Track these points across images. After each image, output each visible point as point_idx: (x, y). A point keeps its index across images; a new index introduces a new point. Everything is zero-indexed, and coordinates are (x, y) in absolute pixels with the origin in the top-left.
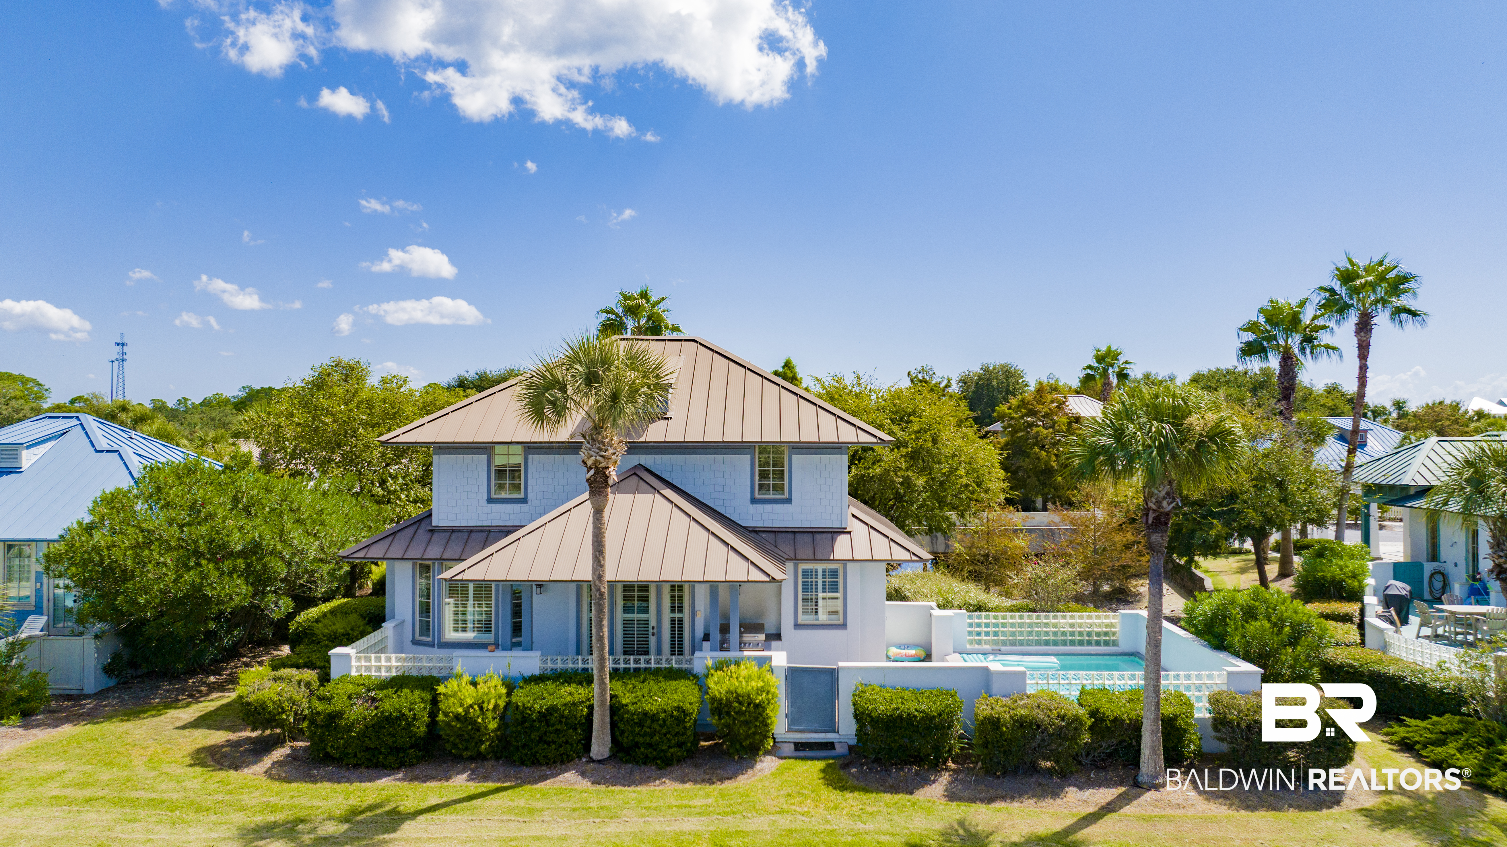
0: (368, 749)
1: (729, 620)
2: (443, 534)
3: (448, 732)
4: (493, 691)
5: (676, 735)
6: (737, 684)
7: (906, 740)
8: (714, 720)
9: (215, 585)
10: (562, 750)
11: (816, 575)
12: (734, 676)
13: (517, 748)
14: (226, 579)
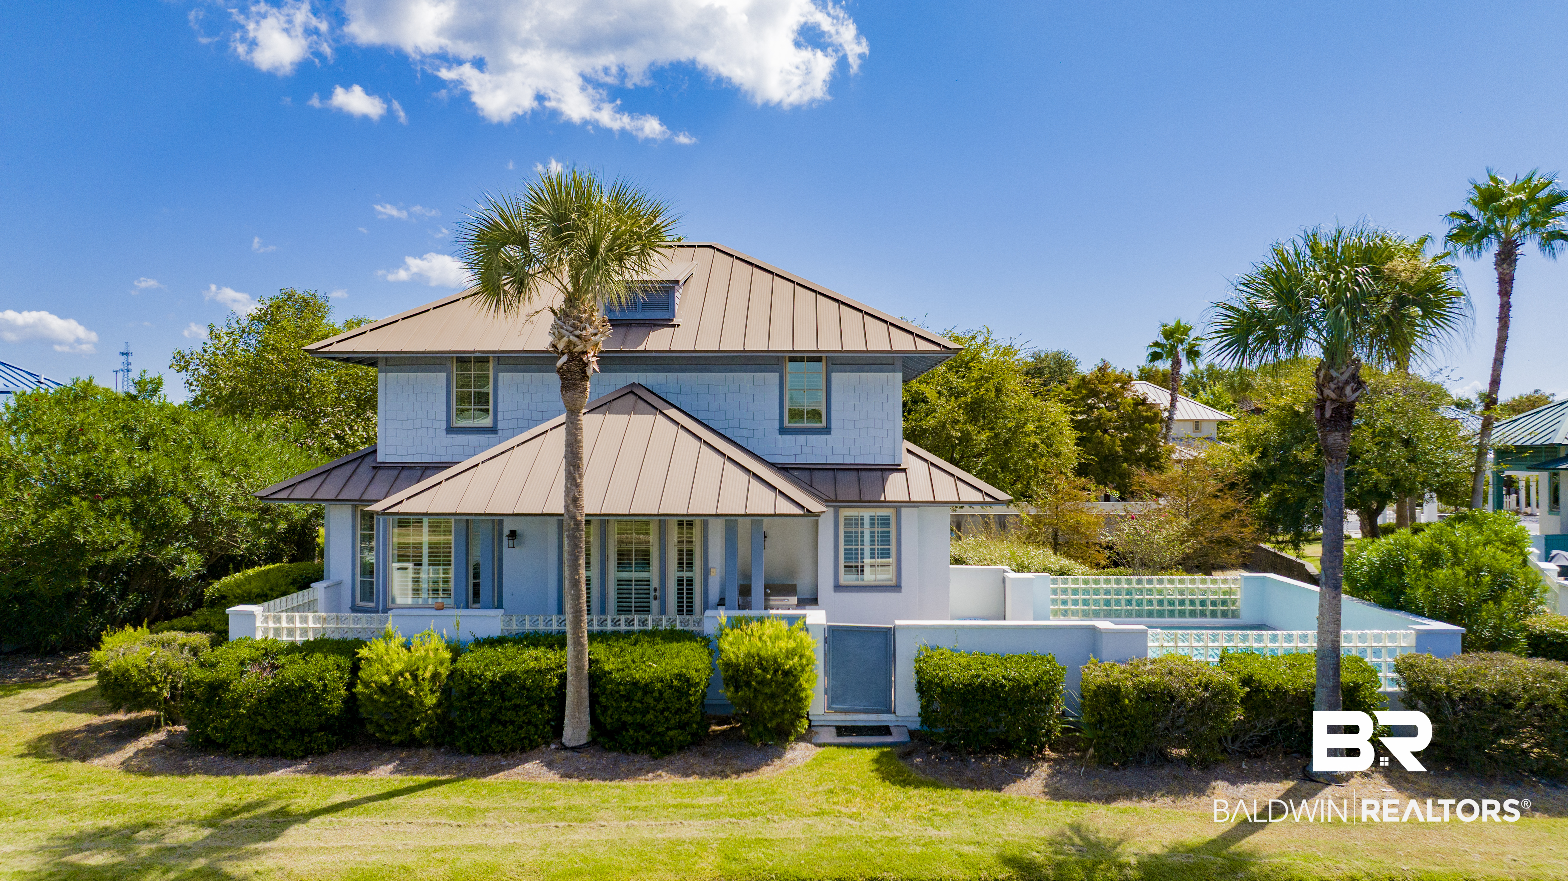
0: (262, 731)
1: (750, 579)
2: (390, 472)
3: (370, 708)
4: (431, 654)
5: (676, 713)
6: (760, 645)
7: (990, 719)
8: (726, 693)
9: (90, 529)
10: (522, 733)
11: (862, 524)
12: (756, 634)
13: (463, 732)
14: (105, 521)
